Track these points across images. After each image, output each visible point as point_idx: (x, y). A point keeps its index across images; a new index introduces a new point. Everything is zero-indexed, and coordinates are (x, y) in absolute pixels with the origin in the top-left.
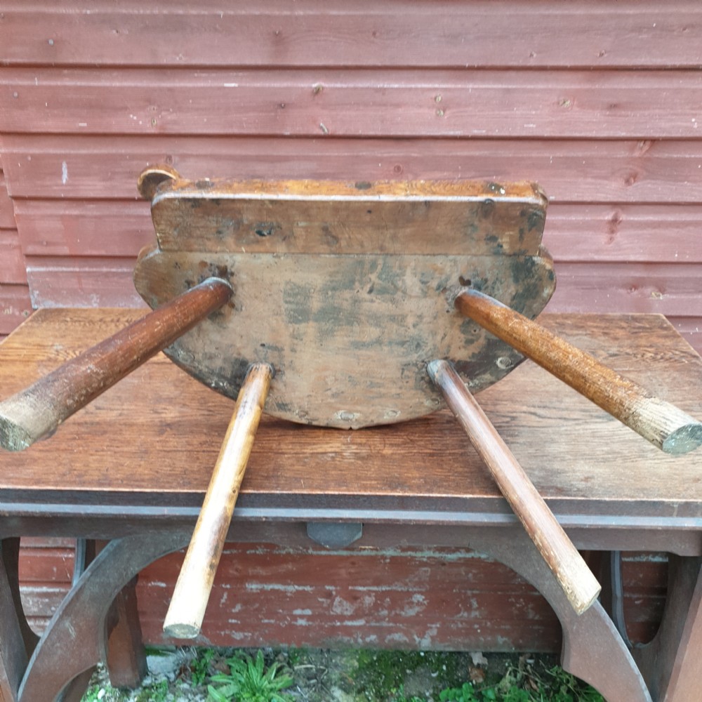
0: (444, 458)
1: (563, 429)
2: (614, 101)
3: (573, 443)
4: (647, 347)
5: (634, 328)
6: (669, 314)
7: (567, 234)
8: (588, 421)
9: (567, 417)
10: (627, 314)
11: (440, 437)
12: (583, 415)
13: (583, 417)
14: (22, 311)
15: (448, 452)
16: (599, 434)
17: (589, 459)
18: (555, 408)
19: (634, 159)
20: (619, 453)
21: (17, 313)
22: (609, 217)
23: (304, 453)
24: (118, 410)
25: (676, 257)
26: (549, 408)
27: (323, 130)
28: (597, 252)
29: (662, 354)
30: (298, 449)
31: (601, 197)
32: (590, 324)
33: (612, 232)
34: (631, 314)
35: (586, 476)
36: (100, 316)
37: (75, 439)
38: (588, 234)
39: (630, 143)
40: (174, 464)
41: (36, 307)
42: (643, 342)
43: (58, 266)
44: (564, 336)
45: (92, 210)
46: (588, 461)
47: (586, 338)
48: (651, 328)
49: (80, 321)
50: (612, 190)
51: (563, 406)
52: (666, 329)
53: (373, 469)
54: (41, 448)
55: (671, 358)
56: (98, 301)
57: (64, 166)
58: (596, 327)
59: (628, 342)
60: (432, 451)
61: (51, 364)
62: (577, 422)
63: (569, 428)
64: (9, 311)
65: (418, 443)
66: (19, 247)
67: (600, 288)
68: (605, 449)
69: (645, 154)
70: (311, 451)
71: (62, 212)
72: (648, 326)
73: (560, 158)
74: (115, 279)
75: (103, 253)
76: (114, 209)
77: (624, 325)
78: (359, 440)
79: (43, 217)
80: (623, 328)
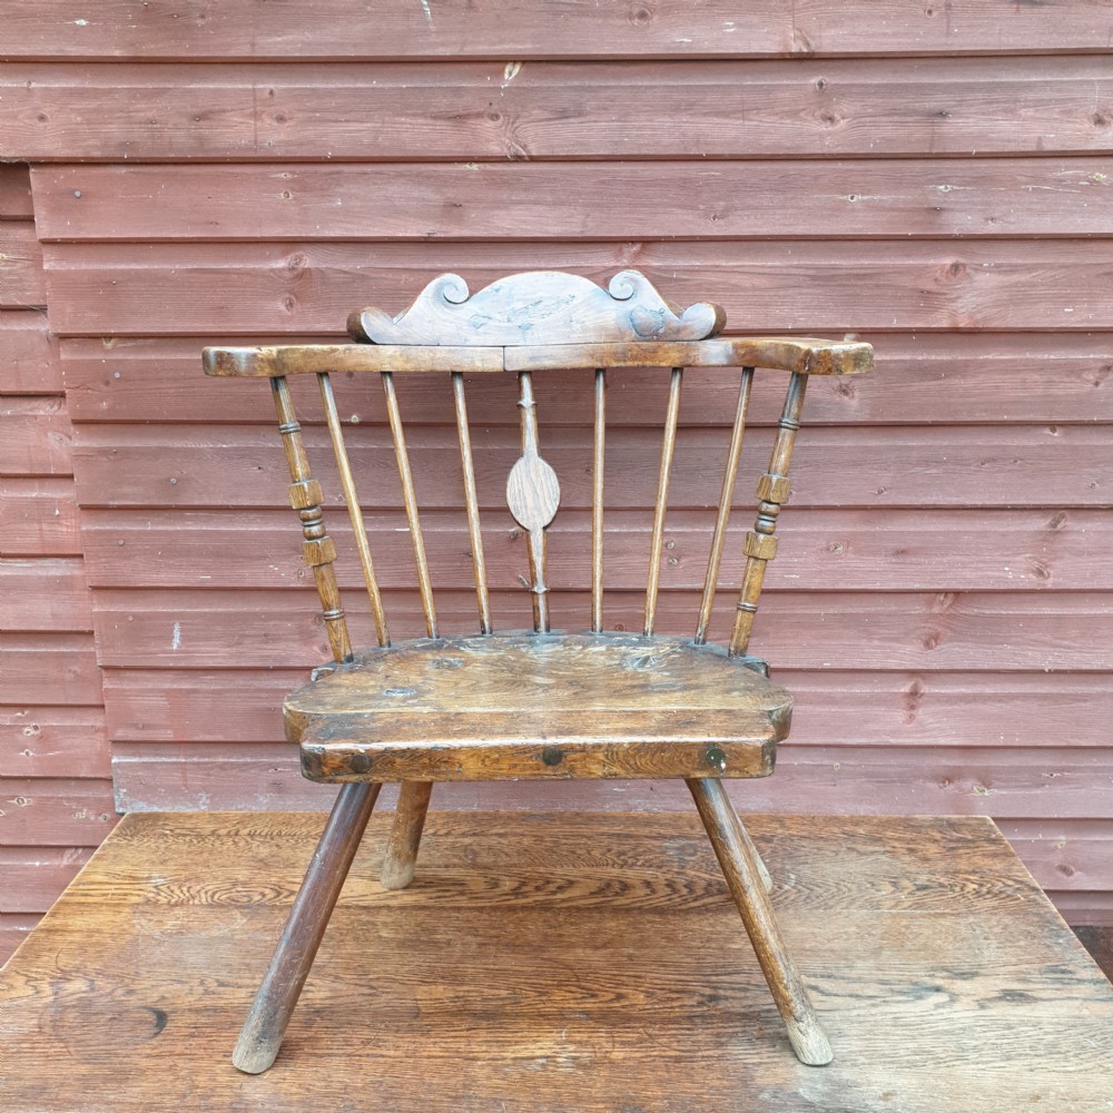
0: (694, 1065)
1: (855, 1013)
2: (903, 546)
3: (868, 1036)
4: (969, 873)
5: (951, 841)
6: (1000, 815)
7: (850, 710)
8: (888, 999)
9: (860, 993)
10: (941, 816)
11: (688, 1029)
12: (881, 990)
13: (881, 994)
14: (100, 815)
15: (700, 1054)
16: (902, 1021)
17: (890, 1062)
18: (843, 978)
19: (934, 616)
20: (929, 1052)
21: (92, 818)
22: (906, 688)
23: (504, 1059)
24: (248, 986)
25: (1001, 741)
26: (835, 978)
27: (523, 583)
28: (893, 733)
29: (989, 885)
30: (495, 1052)
31: (892, 664)
32: (889, 834)
33: (912, 707)
34: (946, 816)
35: (885, 1090)
36: (211, 827)
37: (192, 1036)
38: (880, 711)
39: (927, 596)
40: (329, 1077)
41: (121, 810)
42: (963, 865)
43: (157, 755)
44: (855, 854)
45: (209, 683)
46: (888, 1066)
47: (883, 858)
48: (973, 841)
49: (184, 835)
50: (908, 655)
51: (854, 974)
52: (994, 841)
53: (599, 1085)
54: (149, 1051)
55: (1001, 892)
56: (208, 802)
57: (177, 627)
58: (897, 840)
59: (941, 865)
60: (678, 1053)
61: (147, 908)
62: (873, 1002)
63: (862, 1012)
64: (82, 815)
65: (660, 1041)
66: (105, 730)
67: (902, 782)
68: (911, 1045)
69: (947, 609)
70: (513, 1055)
71: (167, 686)
72: (970, 837)
73: (835, 615)
74: (234, 772)
75: (220, 738)
76: (240, 681)
77: (938, 836)
78: (578, 1037)
79: (142, 692)
80: (936, 841)
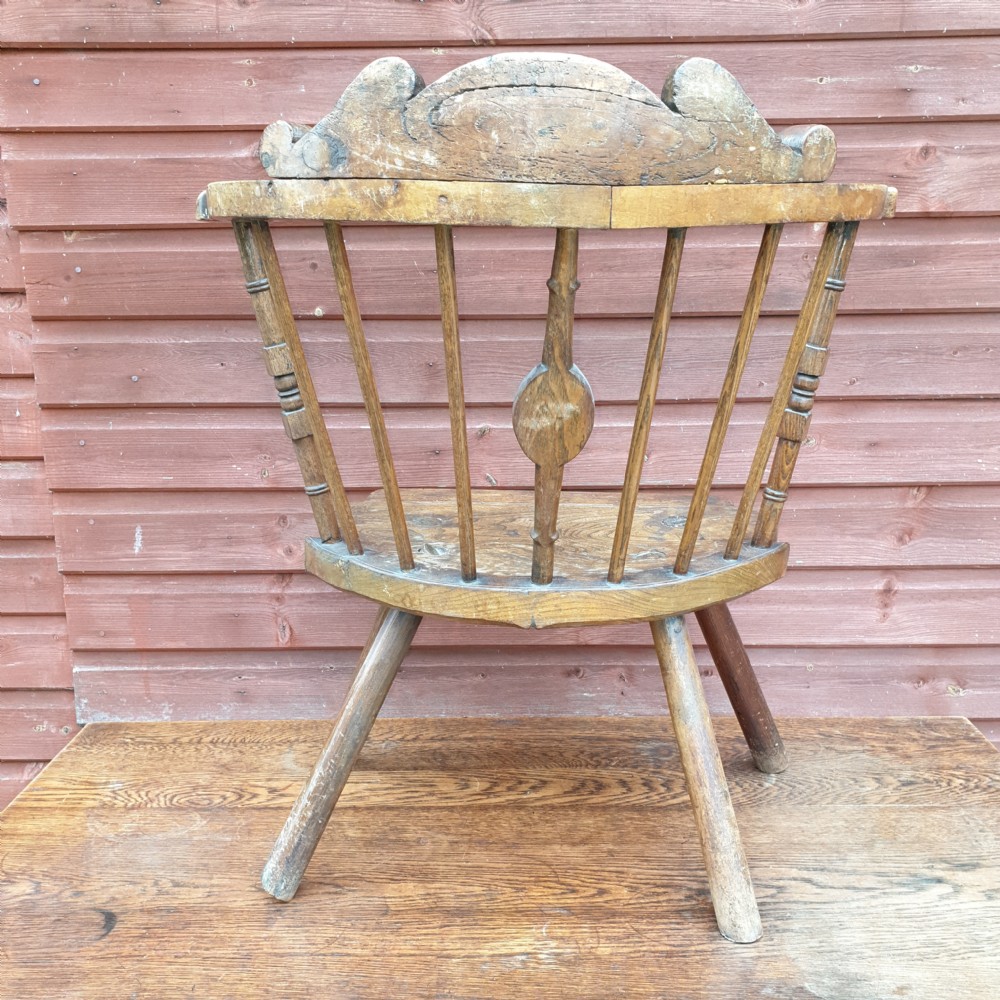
0: (687, 960)
1: (854, 905)
2: (875, 438)
3: (872, 929)
4: (954, 769)
5: (929, 740)
6: (976, 716)
7: (824, 609)
8: (887, 891)
9: (857, 885)
10: (916, 717)
11: (678, 923)
12: (879, 882)
13: (879, 886)
14: (61, 727)
15: (693, 948)
16: (905, 913)
17: (899, 955)
18: (837, 871)
19: (907, 511)
20: (940, 945)
21: (53, 731)
22: (880, 586)
23: (480, 956)
24: (205, 886)
25: (976, 639)
26: (829, 871)
27: (491, 481)
28: (866, 632)
29: (976, 780)
30: (470, 949)
31: (866, 561)
32: (866, 734)
33: (886, 606)
34: (921, 717)
35: (899, 984)
36: (174, 735)
37: (142, 937)
38: (854, 609)
39: (900, 490)
40: (291, 976)
41: (82, 721)
42: (946, 761)
43: (119, 664)
44: (834, 753)
45: (172, 588)
46: (898, 959)
47: (863, 756)
48: (953, 740)
49: (145, 743)
50: (883, 550)
51: (848, 866)
52: (973, 740)
53: (585, 982)
54: (94, 954)
55: (990, 787)
56: (171, 712)
57: (139, 530)
58: (875, 739)
59: (923, 762)
60: (668, 948)
61: (105, 812)
62: (872, 893)
63: (862, 904)
64: (42, 728)
65: (648, 935)
66: (66, 639)
67: (875, 682)
68: (921, 937)
69: (920, 503)
70: (491, 952)
71: (129, 592)
72: (949, 736)
73: (807, 510)
74: (198, 680)
75: (183, 645)
76: (203, 586)
77: (916, 735)
78: (559, 932)
79: (103, 598)
80: (914, 740)
